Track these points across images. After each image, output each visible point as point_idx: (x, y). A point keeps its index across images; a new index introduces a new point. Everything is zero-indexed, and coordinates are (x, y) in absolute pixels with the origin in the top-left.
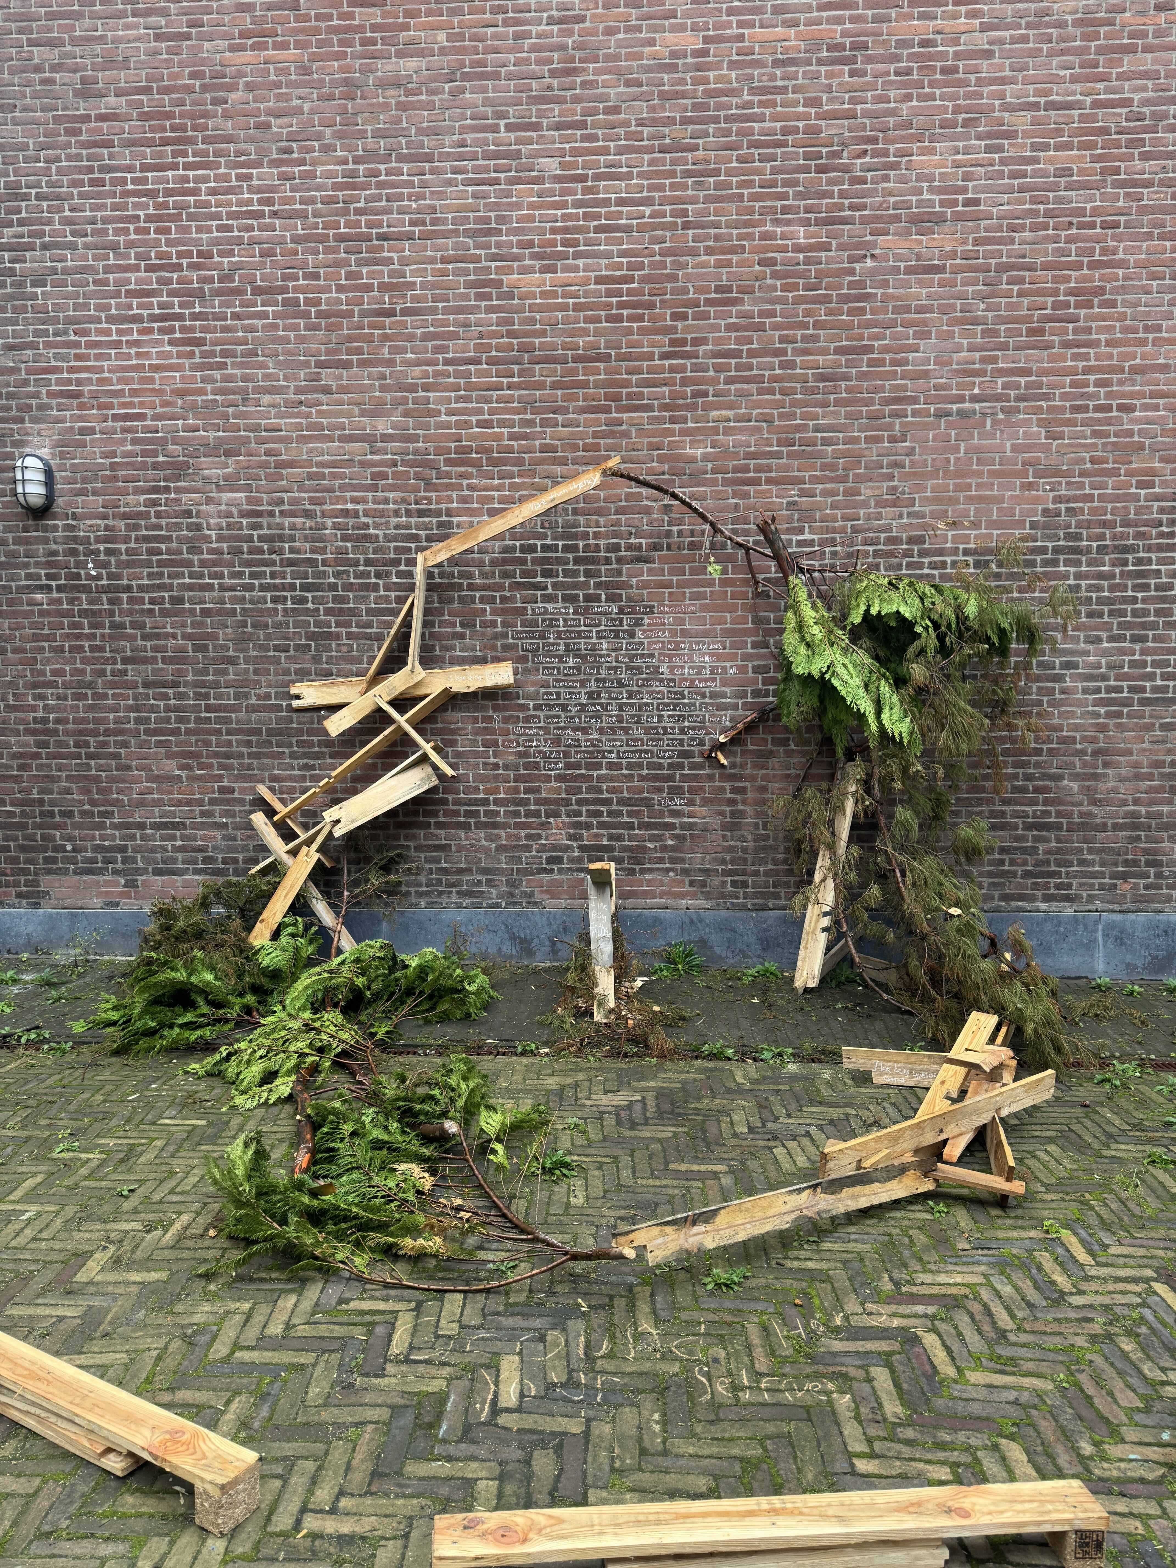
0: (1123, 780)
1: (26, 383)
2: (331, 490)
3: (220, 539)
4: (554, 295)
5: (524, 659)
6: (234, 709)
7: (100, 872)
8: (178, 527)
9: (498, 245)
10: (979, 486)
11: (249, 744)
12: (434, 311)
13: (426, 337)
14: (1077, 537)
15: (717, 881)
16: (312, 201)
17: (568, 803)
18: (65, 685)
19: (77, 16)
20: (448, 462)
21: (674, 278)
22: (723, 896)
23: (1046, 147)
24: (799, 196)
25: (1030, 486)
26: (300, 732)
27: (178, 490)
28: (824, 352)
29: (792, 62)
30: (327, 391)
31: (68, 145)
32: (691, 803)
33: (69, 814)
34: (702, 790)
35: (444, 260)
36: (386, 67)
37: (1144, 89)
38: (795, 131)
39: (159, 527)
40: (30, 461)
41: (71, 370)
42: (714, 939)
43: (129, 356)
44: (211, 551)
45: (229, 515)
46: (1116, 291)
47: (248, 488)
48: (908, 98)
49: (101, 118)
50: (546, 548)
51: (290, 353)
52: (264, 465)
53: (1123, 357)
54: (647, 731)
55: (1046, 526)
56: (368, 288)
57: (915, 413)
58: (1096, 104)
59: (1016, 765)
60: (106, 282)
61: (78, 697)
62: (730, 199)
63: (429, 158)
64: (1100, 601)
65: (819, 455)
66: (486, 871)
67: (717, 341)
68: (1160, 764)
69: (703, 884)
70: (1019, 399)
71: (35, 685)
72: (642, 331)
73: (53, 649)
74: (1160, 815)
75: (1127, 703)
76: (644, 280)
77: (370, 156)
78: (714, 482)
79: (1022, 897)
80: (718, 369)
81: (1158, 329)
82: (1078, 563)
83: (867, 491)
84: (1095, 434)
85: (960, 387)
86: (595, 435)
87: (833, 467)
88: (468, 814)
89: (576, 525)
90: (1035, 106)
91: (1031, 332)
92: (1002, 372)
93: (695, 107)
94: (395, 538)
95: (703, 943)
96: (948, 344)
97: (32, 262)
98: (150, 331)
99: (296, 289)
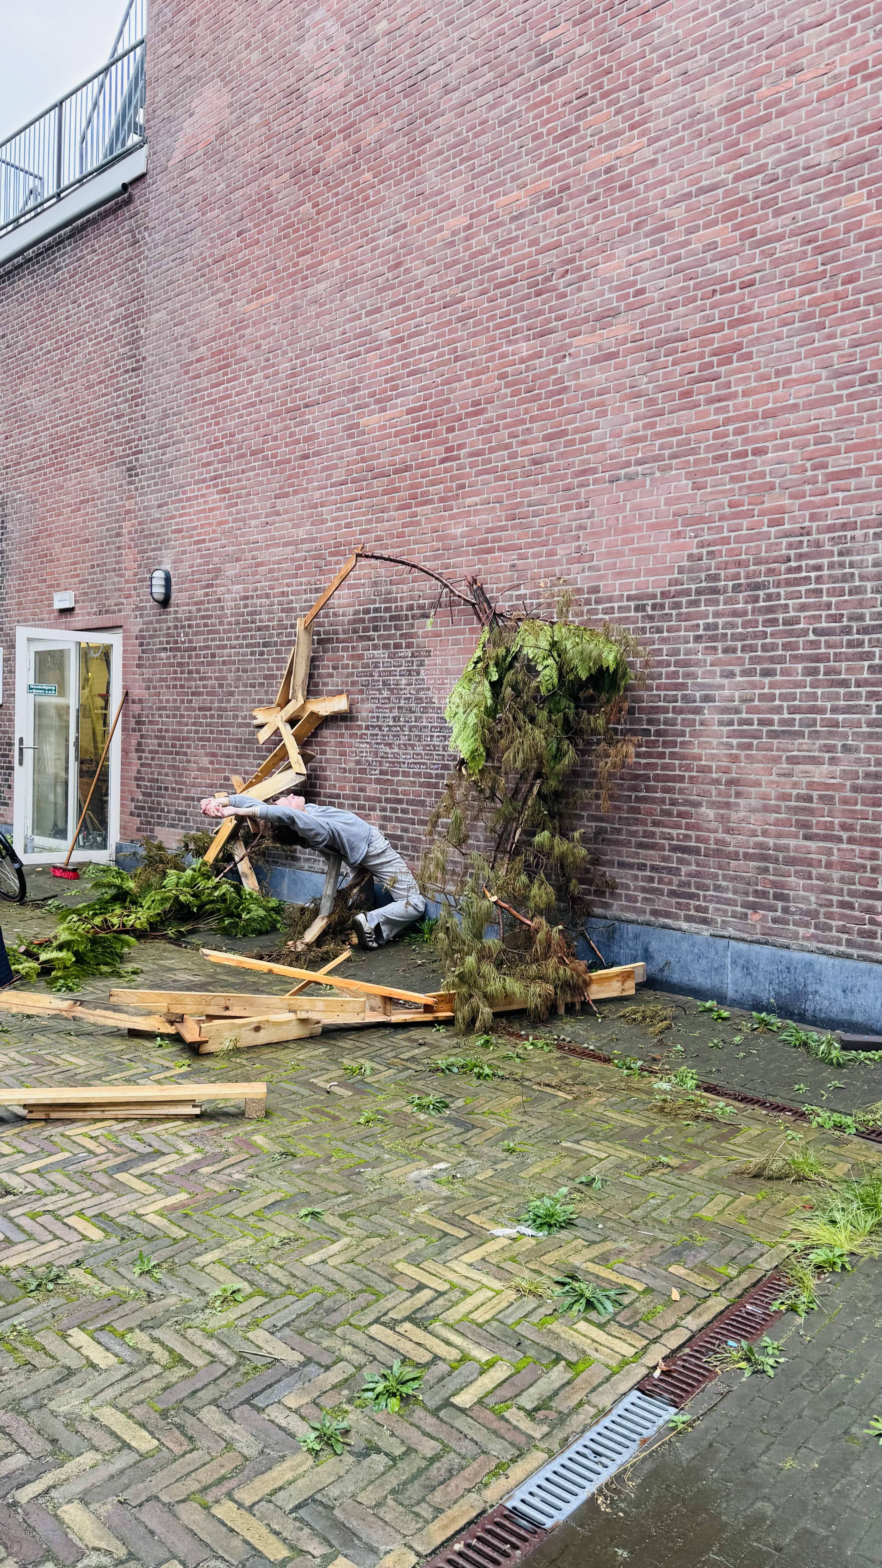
0: (753, 811)
1: (163, 526)
2: (278, 579)
3: (231, 615)
4: (385, 427)
5: (361, 693)
6: (232, 725)
8: (215, 609)
9: (359, 398)
10: (640, 539)
12: (327, 451)
13: (323, 470)
14: (715, 578)
16: (277, 389)
17: (380, 800)
18: (170, 709)
19: (191, 304)
21: (448, 401)
23: (697, 229)
26: (249, 741)
27: (216, 586)
28: (536, 441)
29: (522, 215)
30: (278, 513)
31: (185, 381)
33: (167, 789)
35: (333, 415)
36: (311, 292)
37: (777, 151)
38: (522, 268)
39: (208, 609)
40: (157, 574)
43: (201, 504)
44: (228, 623)
45: (236, 599)
46: (751, 343)
47: (244, 582)
48: (596, 218)
50: (375, 610)
51: (264, 491)
52: (251, 566)
53: (757, 404)
54: (425, 748)
55: (691, 570)
56: (298, 441)
57: (595, 482)
58: (737, 179)
59: (664, 790)
60: (194, 460)
61: (174, 716)
62: (482, 332)
63: (329, 347)
64: (734, 638)
65: (531, 525)
67: (472, 444)
68: (786, 797)
70: (671, 457)
71: (159, 709)
72: (430, 445)
73: (167, 687)
74: (786, 848)
75: (756, 735)
76: (432, 406)
77: (303, 353)
78: (467, 553)
79: (668, 915)
80: (472, 465)
81: (788, 371)
82: (716, 602)
83: (561, 551)
84: (733, 480)
85: (627, 453)
87: (540, 534)
90: (688, 195)
91: (682, 396)
92: (659, 435)
93: (464, 269)
96: (620, 418)
97: (169, 454)
98: (210, 487)
99: (268, 449)
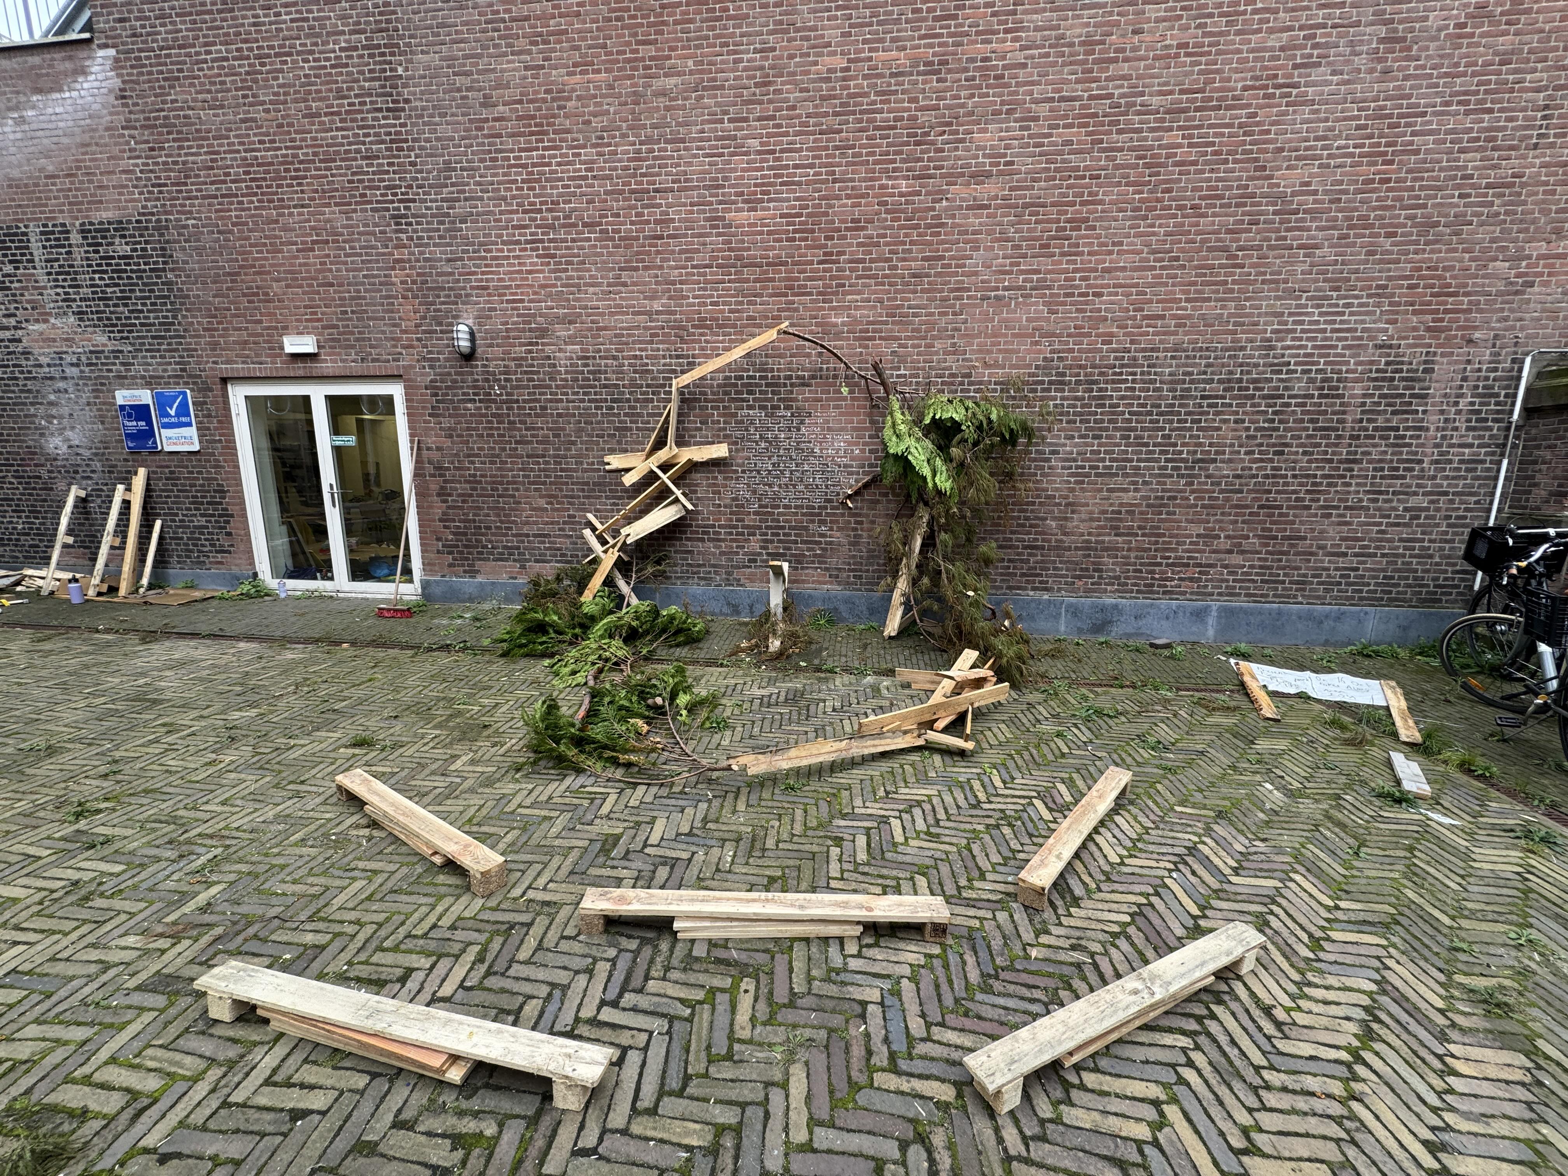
0: (1082, 521)
1: (458, 281)
2: (627, 344)
3: (567, 372)
4: (756, 225)
5: (736, 443)
6: (575, 470)
7: (506, 560)
8: (543, 366)
9: (723, 195)
10: (1005, 343)
11: (583, 490)
12: (685, 236)
13: (681, 252)
14: (1063, 375)
15: (845, 575)
16: (615, 169)
17: (760, 528)
18: (485, 456)
19: (479, 56)
20: (693, 326)
21: (826, 214)
22: (848, 583)
23: (1057, 126)
24: (904, 161)
25: (1037, 343)
26: (610, 484)
27: (543, 344)
28: (915, 259)
29: (901, 74)
30: (625, 284)
31: (477, 137)
32: (831, 529)
33: (489, 528)
34: (837, 522)
35: (692, 204)
36: (658, 84)
37: (1122, 86)
38: (902, 119)
39: (533, 366)
40: (462, 327)
41: (483, 273)
42: (842, 608)
43: (514, 265)
44: (562, 380)
45: (571, 358)
46: (1096, 219)
47: (582, 343)
48: (972, 96)
49: (495, 120)
50: (749, 377)
51: (604, 262)
52: (591, 329)
53: (1098, 262)
54: (806, 487)
55: (1045, 368)
56: (648, 222)
57: (969, 297)
58: (1091, 98)
59: (1020, 511)
60: (500, 220)
61: (491, 463)
62: (861, 163)
63: (683, 141)
64: (1075, 414)
65: (911, 323)
66: (714, 566)
67: (852, 253)
68: (1105, 512)
69: (837, 577)
70: (1032, 289)
71: (469, 456)
72: (807, 247)
73: (478, 435)
74: (1103, 542)
75: (1088, 475)
76: (809, 215)
77: (649, 140)
78: (848, 339)
79: (1019, 588)
80: (852, 270)
81: (1121, 244)
82: (1063, 391)
83: (938, 345)
84: (1078, 311)
85: (996, 281)
86: (779, 310)
87: (918, 330)
88: (704, 533)
89: (767, 364)
90: (1052, 99)
91: (1042, 246)
92: (1023, 272)
93: (842, 105)
94: (663, 372)
95: (836, 609)
96: (990, 254)
97: (459, 209)
98: (525, 250)
99: (607, 223)
